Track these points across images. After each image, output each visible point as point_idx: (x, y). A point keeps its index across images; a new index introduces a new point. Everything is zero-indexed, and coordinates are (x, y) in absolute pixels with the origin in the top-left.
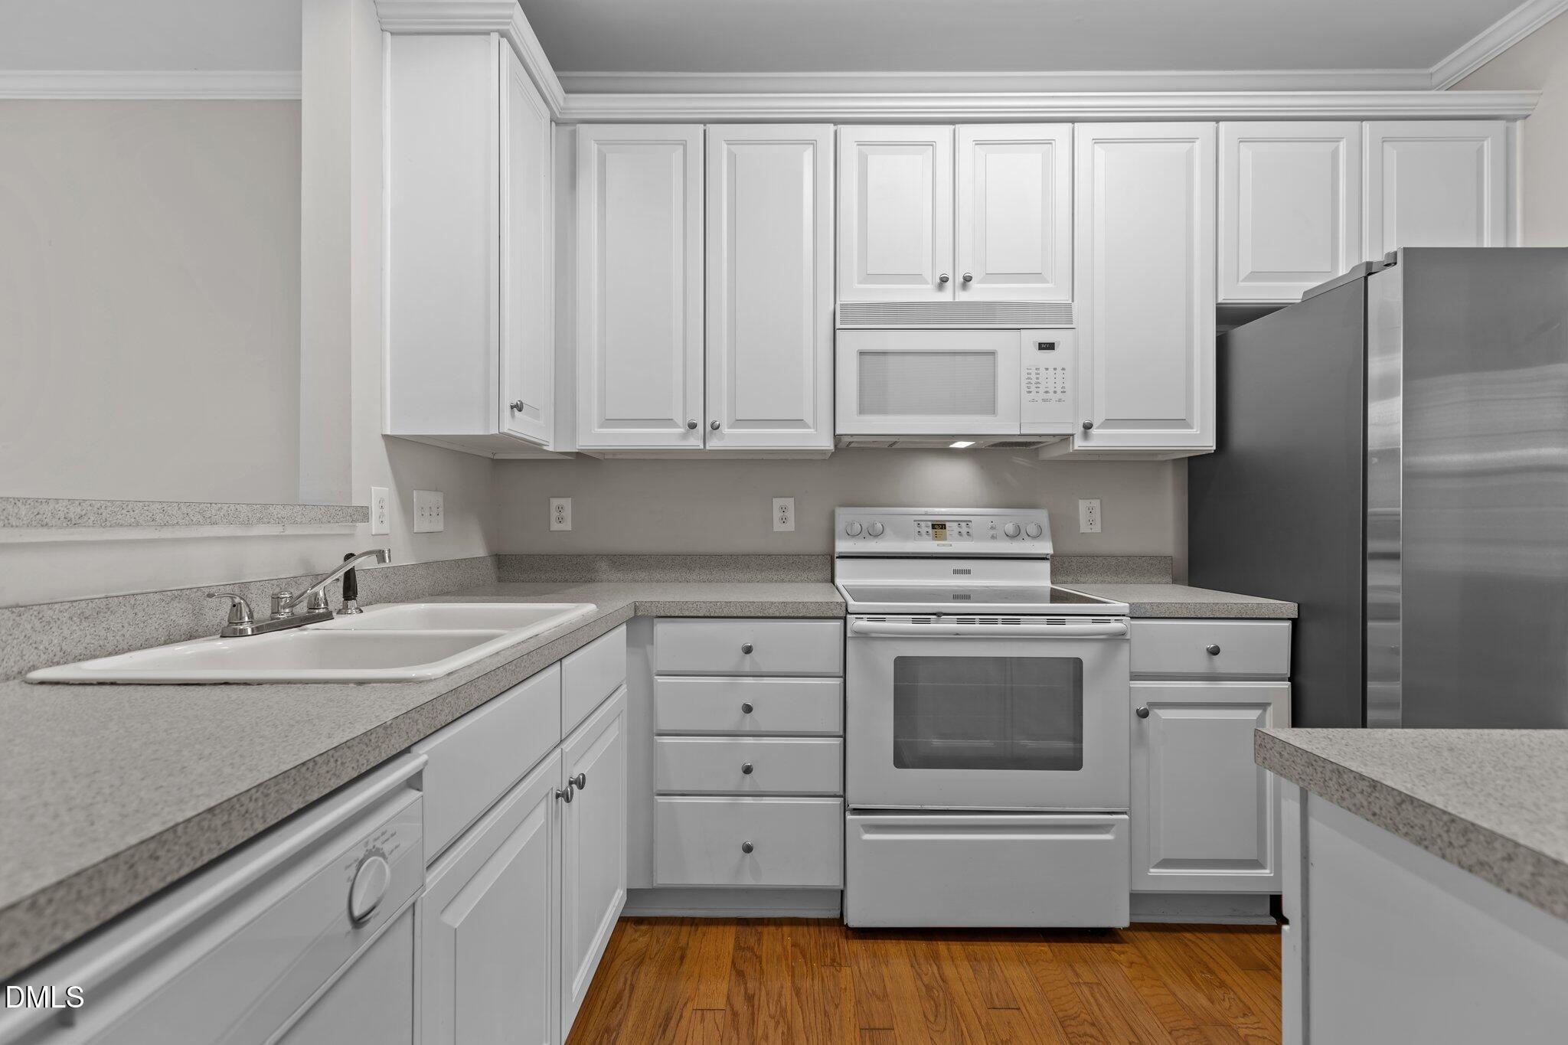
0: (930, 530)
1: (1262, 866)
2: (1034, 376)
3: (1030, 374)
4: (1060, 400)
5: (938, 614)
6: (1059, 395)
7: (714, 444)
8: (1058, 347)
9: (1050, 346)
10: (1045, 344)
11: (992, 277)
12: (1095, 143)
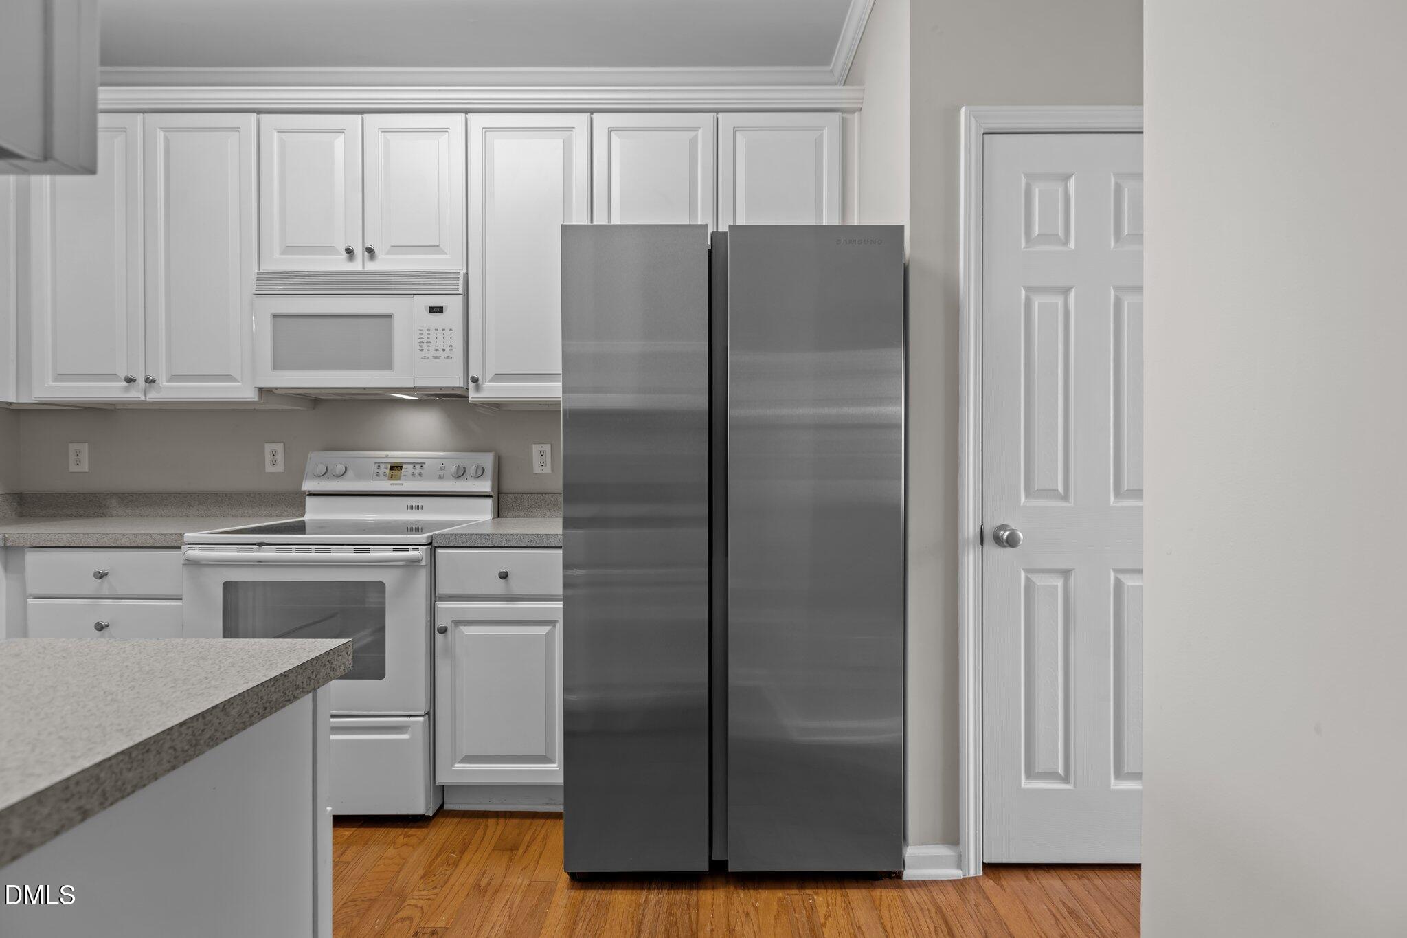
0: (388, 471)
1: (552, 762)
2: (425, 336)
3: (422, 334)
4: (448, 357)
5: (261, 544)
6: (447, 353)
7: (153, 396)
8: (446, 309)
9: (440, 310)
10: (436, 308)
11: (396, 249)
12: (486, 131)
